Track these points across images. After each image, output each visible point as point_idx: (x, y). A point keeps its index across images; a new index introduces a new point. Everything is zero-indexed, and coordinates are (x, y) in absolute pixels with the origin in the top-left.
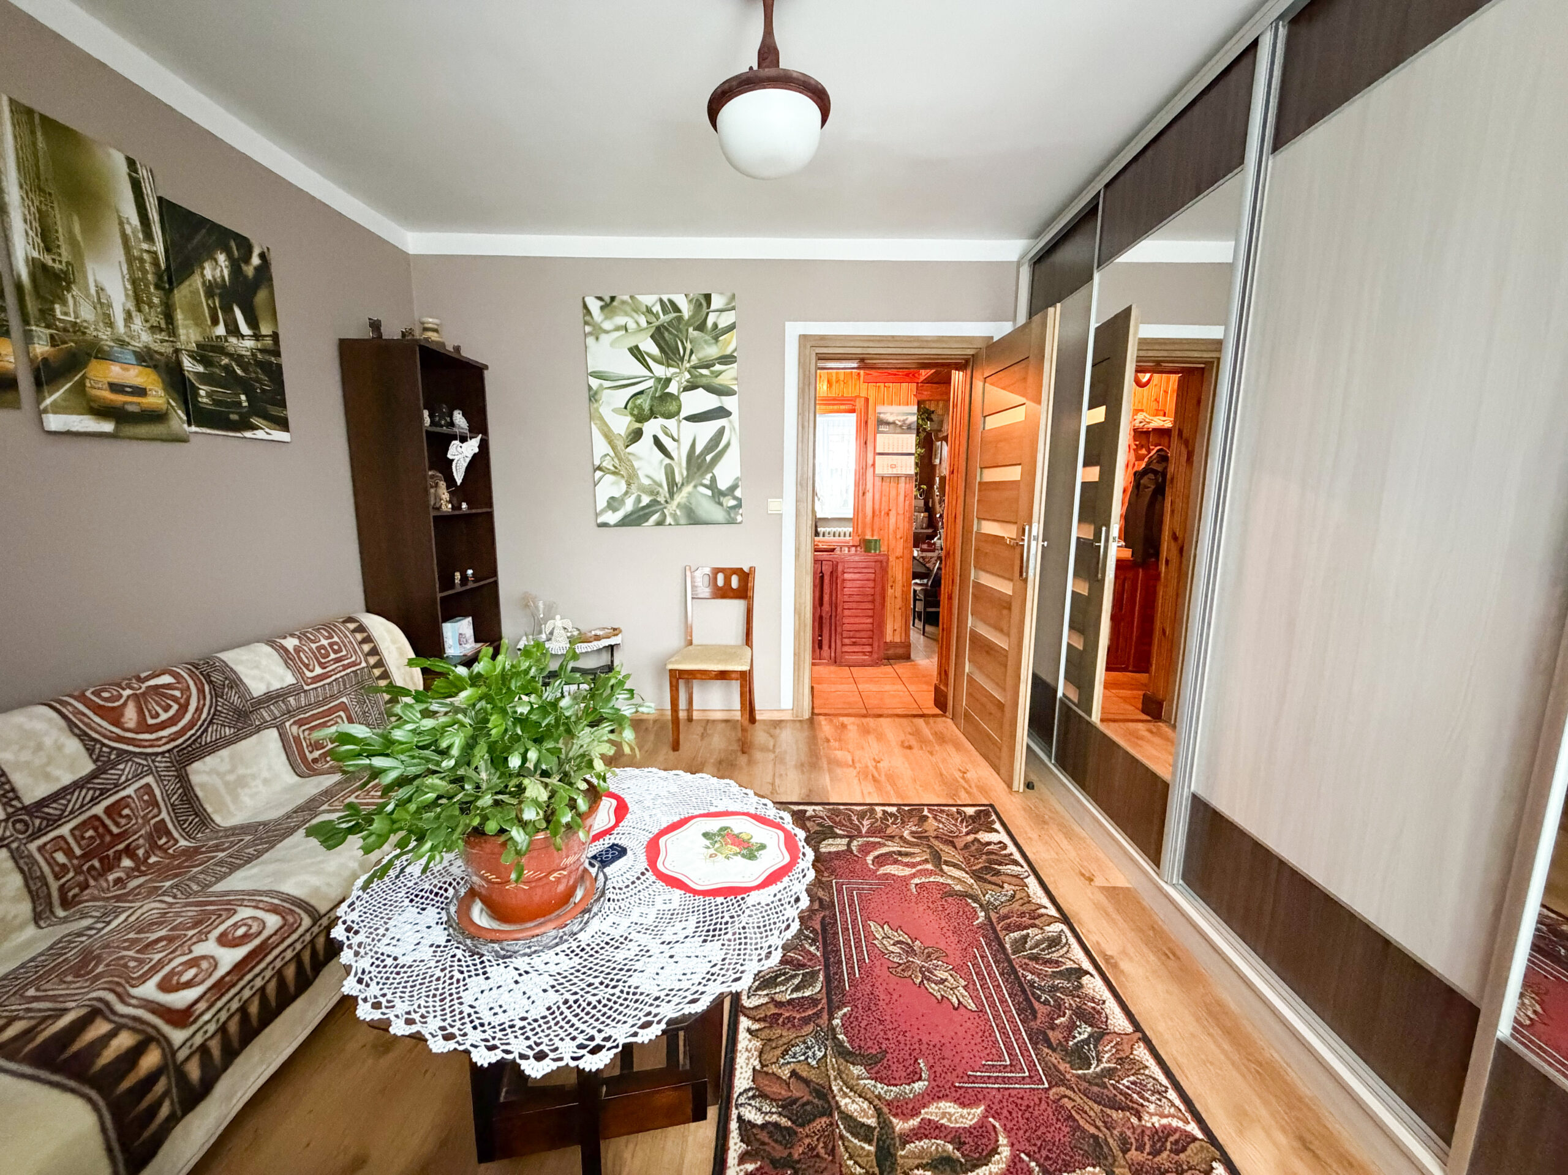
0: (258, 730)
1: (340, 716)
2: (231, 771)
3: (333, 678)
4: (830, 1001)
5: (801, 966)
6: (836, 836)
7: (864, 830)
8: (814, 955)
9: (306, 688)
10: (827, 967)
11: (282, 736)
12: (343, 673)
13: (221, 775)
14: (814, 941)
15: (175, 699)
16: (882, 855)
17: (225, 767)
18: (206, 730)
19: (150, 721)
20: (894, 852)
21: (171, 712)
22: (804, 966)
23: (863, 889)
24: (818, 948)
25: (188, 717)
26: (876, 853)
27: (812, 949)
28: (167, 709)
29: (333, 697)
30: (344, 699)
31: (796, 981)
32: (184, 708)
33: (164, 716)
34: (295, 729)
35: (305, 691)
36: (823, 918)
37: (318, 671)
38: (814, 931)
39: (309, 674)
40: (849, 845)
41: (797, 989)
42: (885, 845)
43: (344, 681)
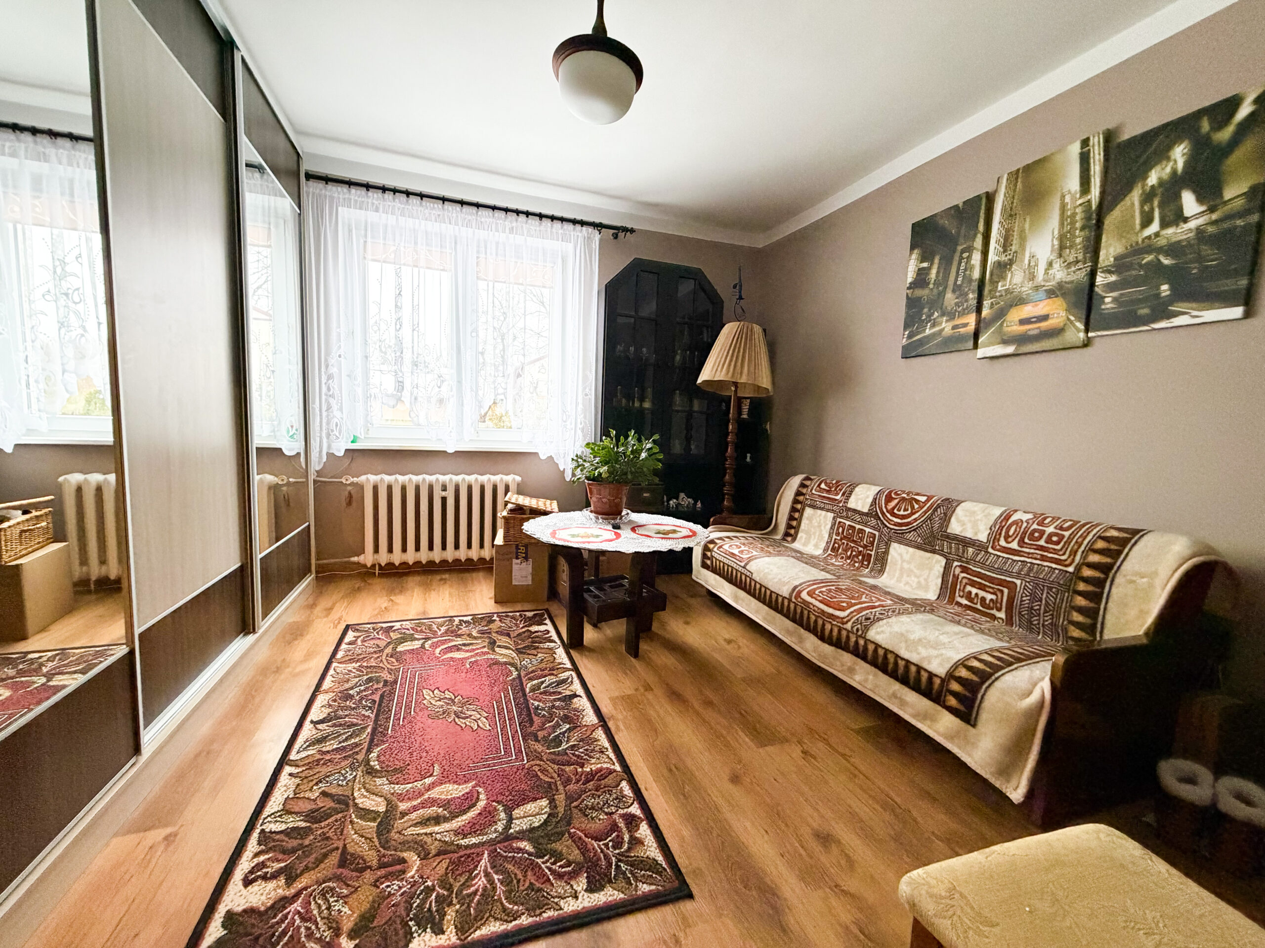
0: (934, 552)
1: (1002, 592)
2: (909, 562)
3: (1022, 559)
4: (521, 680)
5: (545, 693)
6: (528, 834)
7: (485, 861)
8: (535, 700)
9: (990, 550)
10: (524, 695)
11: (947, 568)
12: (1038, 562)
13: (903, 561)
14: (537, 708)
15: (913, 508)
16: (464, 812)
17: (907, 557)
18: (910, 532)
19: (895, 511)
20: (446, 820)
21: (906, 513)
22: (541, 693)
23: (494, 759)
24: (533, 704)
25: (909, 520)
26: (472, 814)
27: (536, 703)
28: (905, 510)
29: (1009, 573)
30: (1018, 582)
31: (544, 685)
32: (912, 514)
33: (902, 513)
34: (958, 570)
35: (987, 552)
36: (531, 725)
37: (1014, 545)
38: (538, 715)
39: (1002, 543)
40: (510, 819)
41: (542, 683)
42: (457, 832)
43: (1030, 569)
